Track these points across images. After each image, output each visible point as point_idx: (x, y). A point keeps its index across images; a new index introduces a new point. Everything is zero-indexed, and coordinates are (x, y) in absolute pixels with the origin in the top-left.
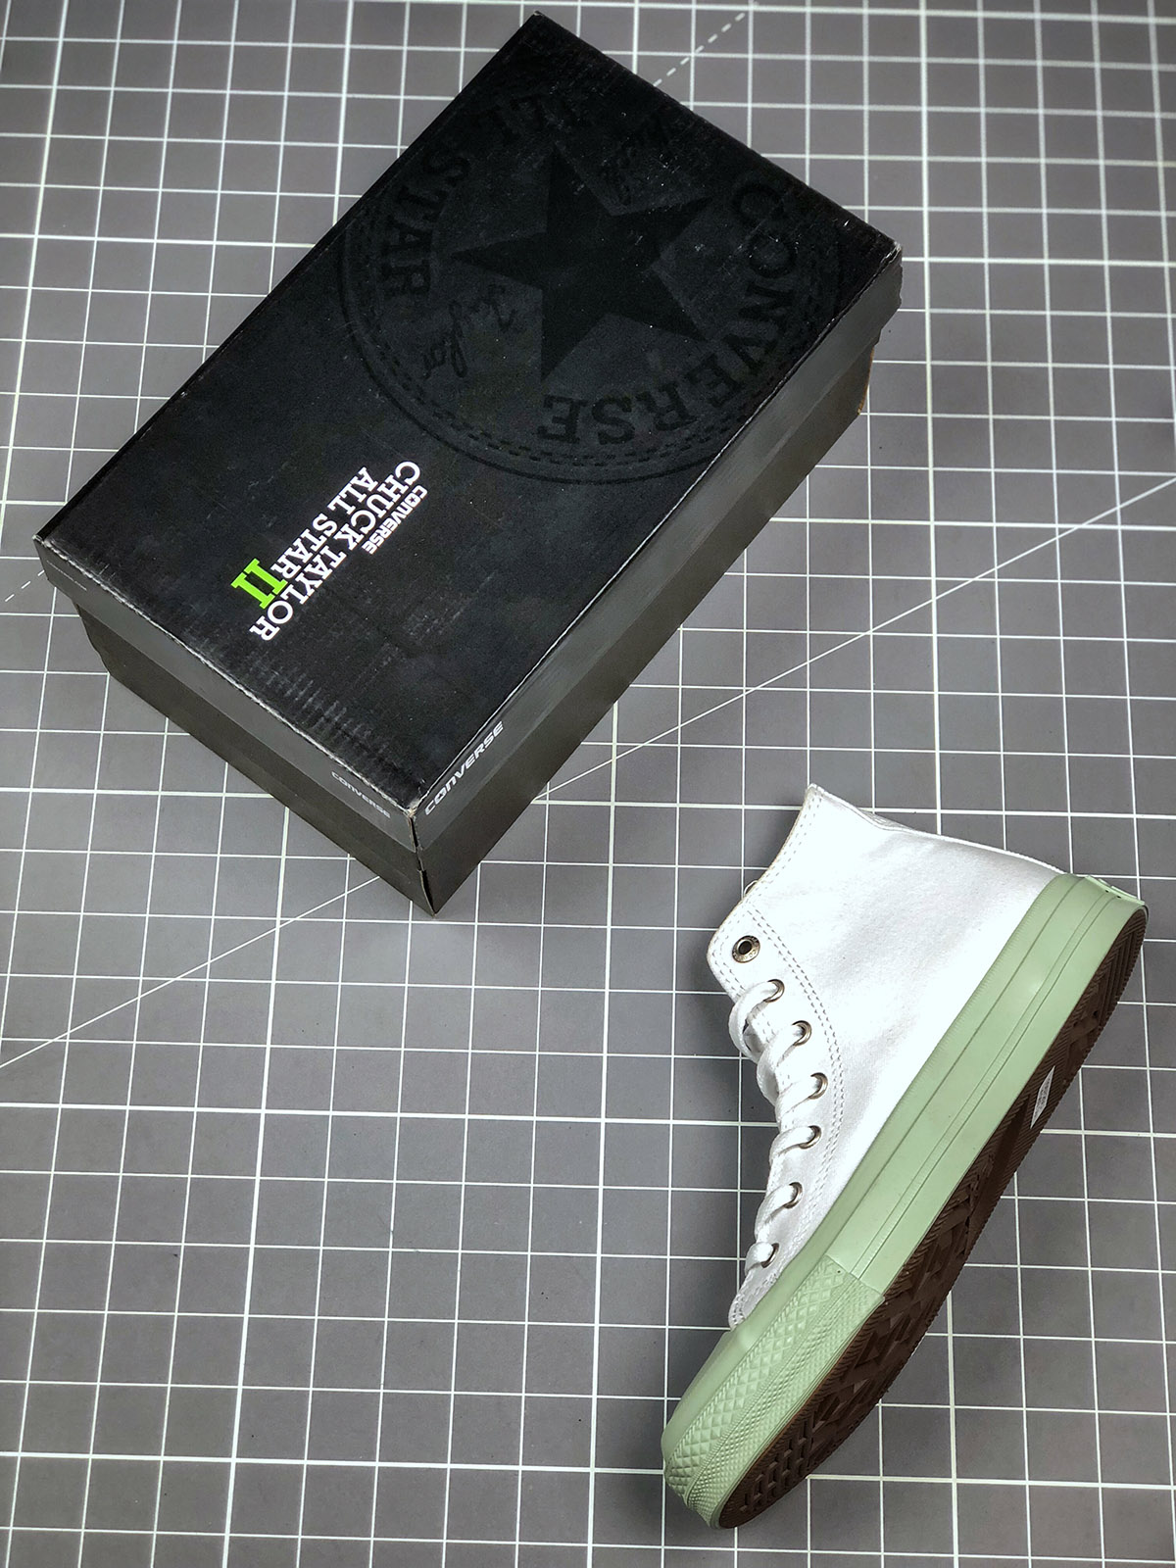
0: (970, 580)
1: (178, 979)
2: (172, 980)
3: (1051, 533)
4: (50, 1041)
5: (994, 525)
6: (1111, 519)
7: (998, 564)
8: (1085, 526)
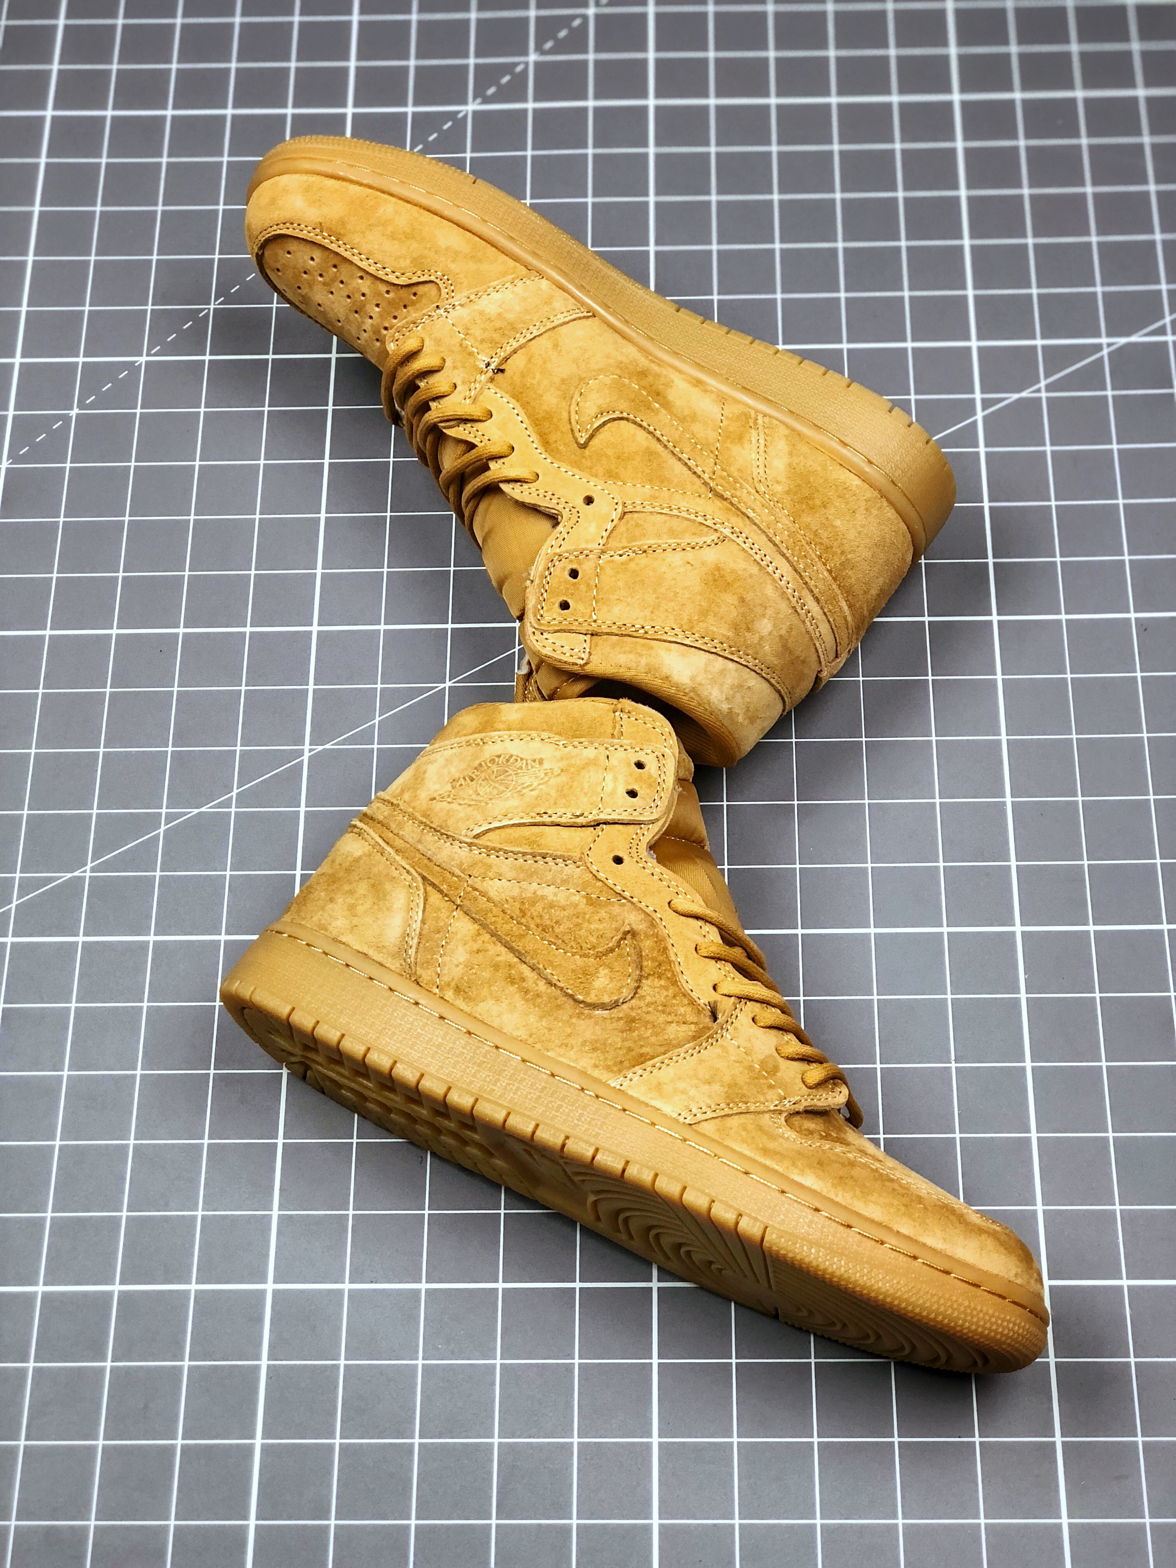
0: (1016, 396)
1: (203, 809)
2: (196, 811)
3: (1098, 347)
4: (69, 875)
5: (1039, 342)
6: (1162, 331)
7: (1046, 377)
8: (1134, 339)
